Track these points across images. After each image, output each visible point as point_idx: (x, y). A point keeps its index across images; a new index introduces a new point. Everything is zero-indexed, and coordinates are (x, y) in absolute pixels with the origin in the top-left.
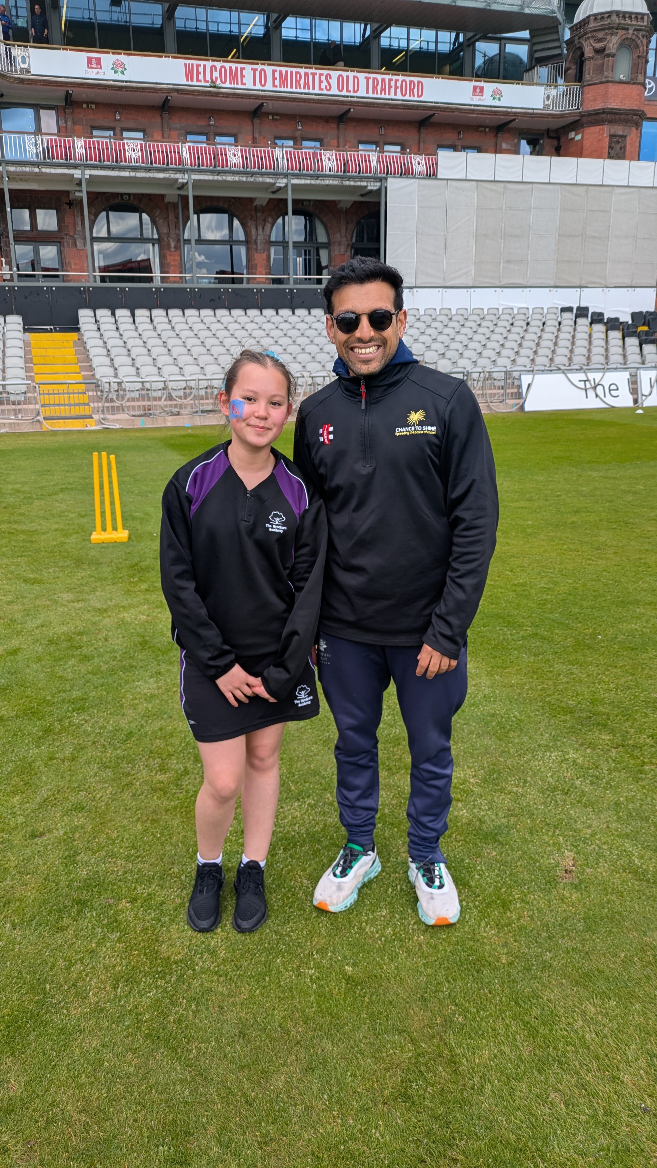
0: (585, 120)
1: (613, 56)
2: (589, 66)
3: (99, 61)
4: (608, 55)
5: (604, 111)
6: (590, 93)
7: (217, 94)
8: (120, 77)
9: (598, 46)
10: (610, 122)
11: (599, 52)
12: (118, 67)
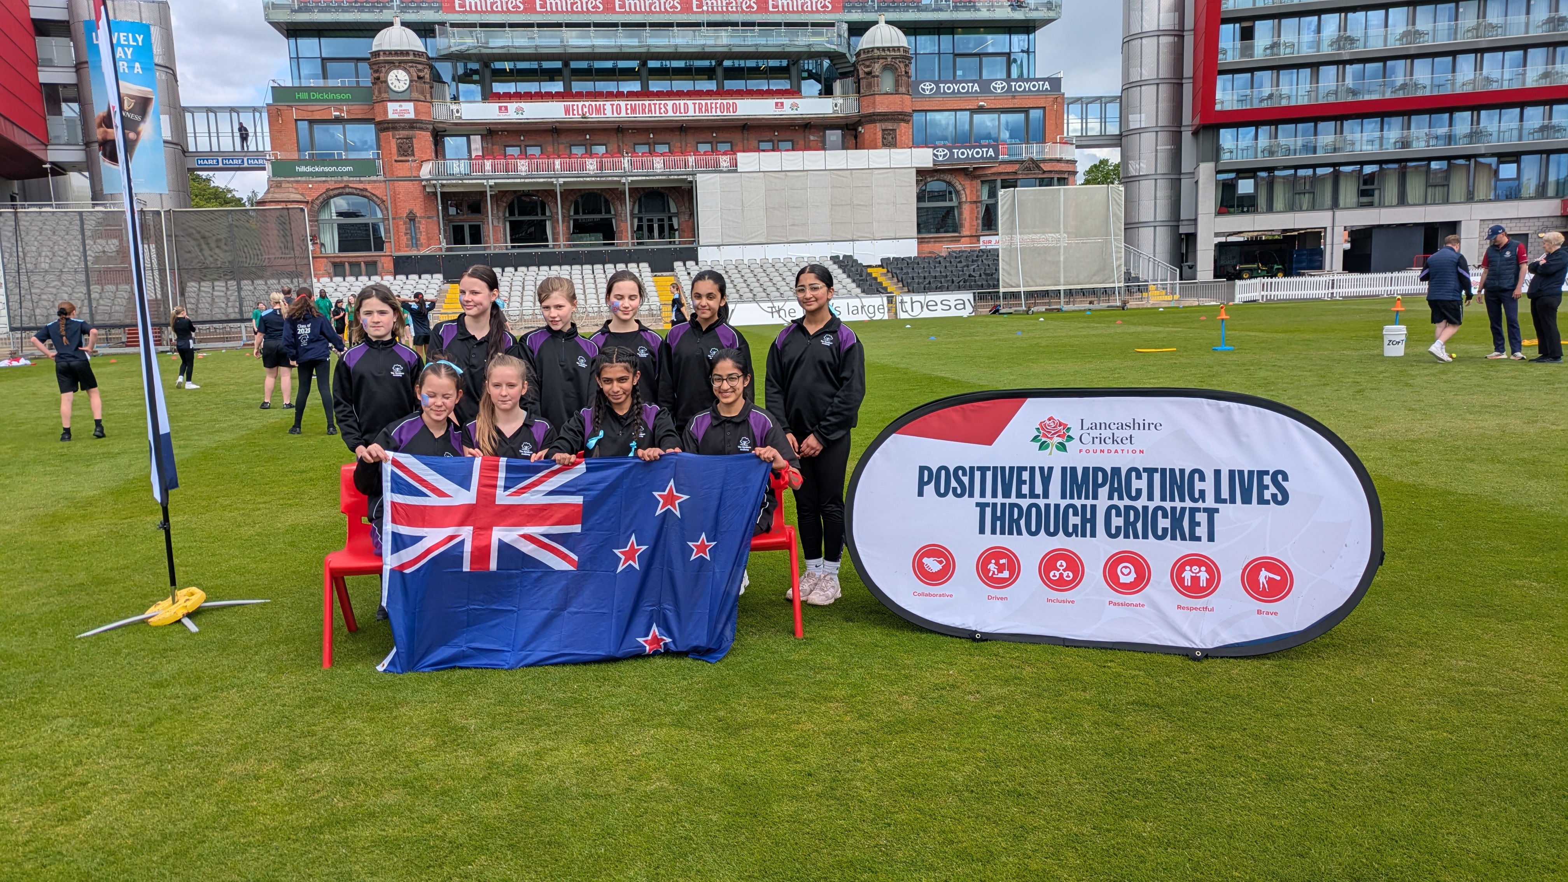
0: (863, 120)
1: (877, 76)
2: (863, 83)
3: (506, 108)
4: (874, 77)
5: (874, 114)
6: (865, 101)
7: (587, 122)
8: (521, 116)
9: (866, 70)
10: (880, 121)
11: (869, 73)
12: (519, 110)
